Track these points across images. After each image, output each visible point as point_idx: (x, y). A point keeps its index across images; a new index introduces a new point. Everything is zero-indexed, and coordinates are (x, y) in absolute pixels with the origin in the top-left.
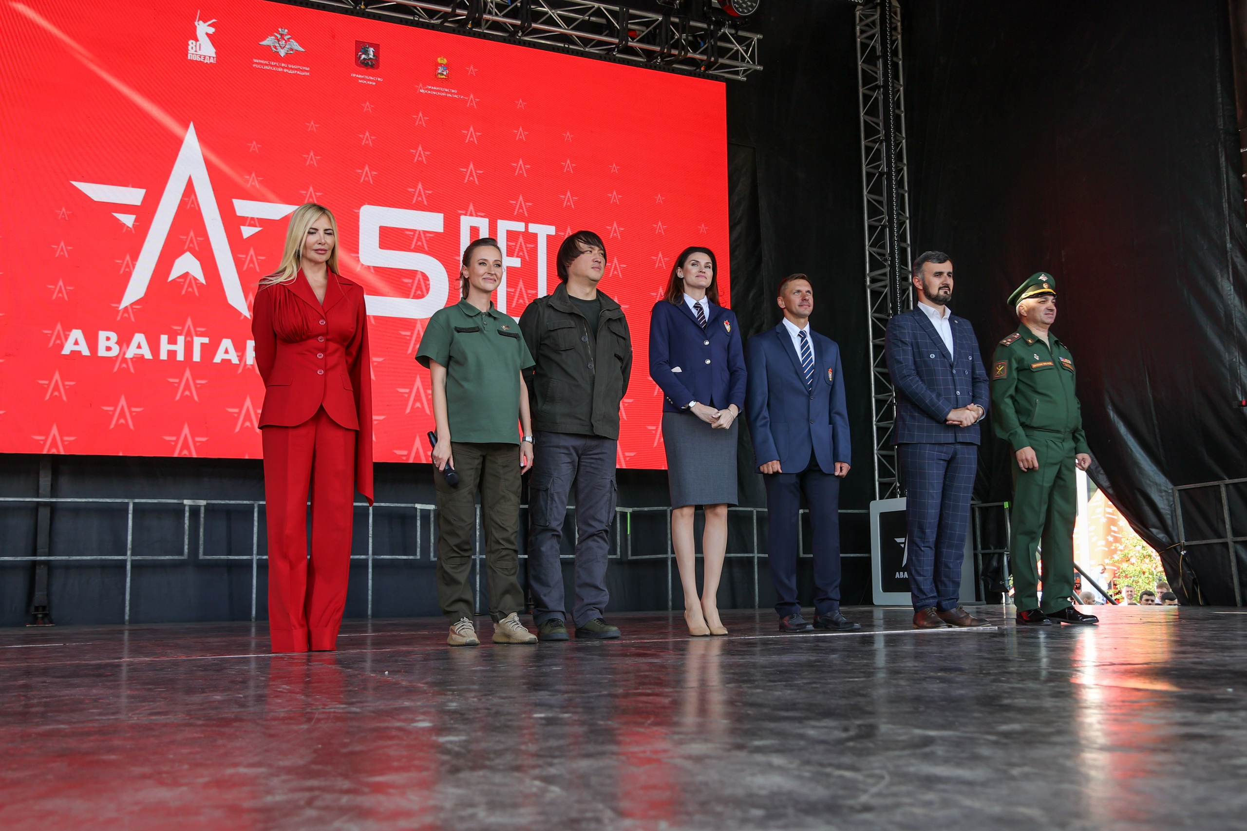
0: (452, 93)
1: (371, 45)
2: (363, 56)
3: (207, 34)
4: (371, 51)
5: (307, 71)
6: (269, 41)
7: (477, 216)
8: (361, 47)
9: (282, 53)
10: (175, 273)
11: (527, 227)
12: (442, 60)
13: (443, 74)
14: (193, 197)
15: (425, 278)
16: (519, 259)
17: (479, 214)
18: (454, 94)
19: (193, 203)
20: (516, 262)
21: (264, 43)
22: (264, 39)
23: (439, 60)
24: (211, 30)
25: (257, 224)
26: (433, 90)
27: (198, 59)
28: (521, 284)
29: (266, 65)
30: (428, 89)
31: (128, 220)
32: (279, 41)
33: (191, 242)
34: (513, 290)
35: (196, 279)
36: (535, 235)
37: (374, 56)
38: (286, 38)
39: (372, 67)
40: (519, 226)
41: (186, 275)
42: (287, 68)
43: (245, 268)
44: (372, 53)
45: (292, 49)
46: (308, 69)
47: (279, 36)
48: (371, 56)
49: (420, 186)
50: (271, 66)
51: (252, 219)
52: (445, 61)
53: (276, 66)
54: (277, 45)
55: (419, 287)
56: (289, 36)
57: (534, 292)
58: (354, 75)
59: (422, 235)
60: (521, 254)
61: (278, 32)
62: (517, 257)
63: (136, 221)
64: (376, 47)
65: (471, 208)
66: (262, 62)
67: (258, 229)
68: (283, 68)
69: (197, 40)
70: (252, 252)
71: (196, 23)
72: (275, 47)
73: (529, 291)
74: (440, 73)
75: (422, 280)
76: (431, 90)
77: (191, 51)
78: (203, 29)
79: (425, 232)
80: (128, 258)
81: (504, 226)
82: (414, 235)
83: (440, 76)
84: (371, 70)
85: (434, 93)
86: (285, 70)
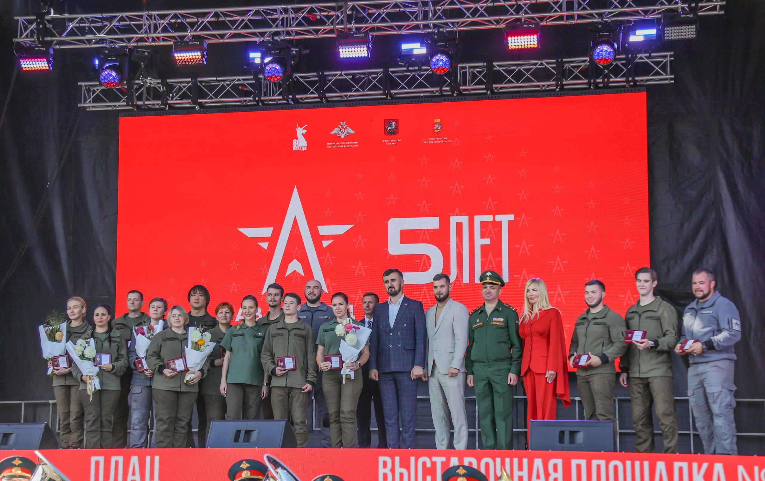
0: (444, 140)
1: (393, 120)
2: (389, 128)
3: (303, 134)
4: (394, 124)
5: (357, 144)
6: (335, 131)
7: (461, 215)
8: (387, 123)
9: (343, 136)
10: (289, 272)
11: (494, 218)
12: (437, 121)
13: (438, 129)
14: (297, 228)
15: (428, 258)
16: (489, 240)
17: (462, 214)
18: (445, 140)
19: (297, 230)
20: (487, 241)
21: (333, 133)
22: (333, 130)
23: (436, 121)
24: (305, 131)
25: (331, 239)
26: (432, 140)
27: (298, 149)
28: (491, 255)
29: (334, 145)
30: (429, 141)
31: (265, 245)
32: (341, 129)
33: (297, 253)
34: (485, 259)
35: (299, 274)
36: (500, 222)
37: (395, 127)
38: (344, 127)
39: (394, 133)
40: (489, 218)
41: (295, 272)
42: (346, 145)
43: (325, 265)
44: (394, 125)
45: (348, 133)
46: (357, 143)
47: (341, 127)
48: (394, 127)
49: (424, 202)
50: (337, 145)
51: (328, 236)
52: (439, 121)
53: (339, 145)
54: (340, 132)
55: (425, 264)
56: (346, 126)
57: (499, 259)
58: (384, 141)
59: (426, 231)
60: (490, 235)
61: (340, 124)
62: (488, 238)
63: (269, 245)
64: (397, 121)
65: (457, 210)
66: (332, 144)
67: (331, 241)
68: (344, 145)
69: (297, 139)
70: (328, 255)
71: (297, 129)
72: (339, 134)
73: (496, 259)
74: (436, 129)
75: (426, 260)
76: (430, 140)
77: (294, 146)
78: (300, 131)
79: (428, 230)
80: (265, 266)
81: (479, 219)
82: (421, 233)
83: (436, 131)
84: (393, 136)
85: (433, 142)
86: (344, 146)
